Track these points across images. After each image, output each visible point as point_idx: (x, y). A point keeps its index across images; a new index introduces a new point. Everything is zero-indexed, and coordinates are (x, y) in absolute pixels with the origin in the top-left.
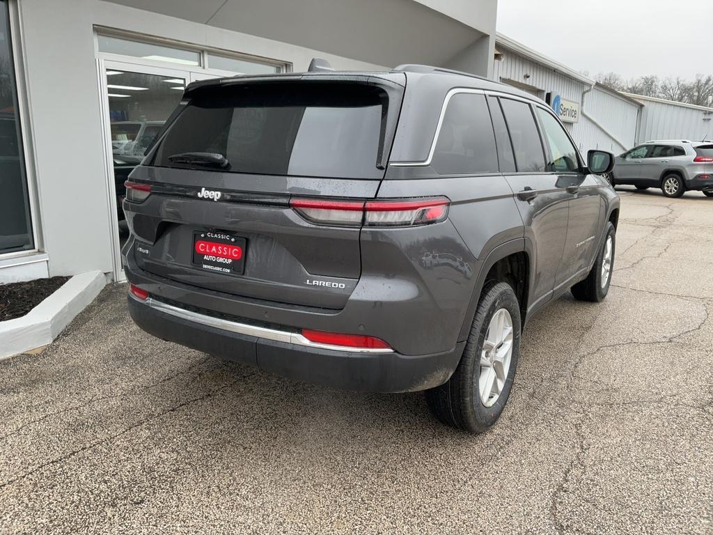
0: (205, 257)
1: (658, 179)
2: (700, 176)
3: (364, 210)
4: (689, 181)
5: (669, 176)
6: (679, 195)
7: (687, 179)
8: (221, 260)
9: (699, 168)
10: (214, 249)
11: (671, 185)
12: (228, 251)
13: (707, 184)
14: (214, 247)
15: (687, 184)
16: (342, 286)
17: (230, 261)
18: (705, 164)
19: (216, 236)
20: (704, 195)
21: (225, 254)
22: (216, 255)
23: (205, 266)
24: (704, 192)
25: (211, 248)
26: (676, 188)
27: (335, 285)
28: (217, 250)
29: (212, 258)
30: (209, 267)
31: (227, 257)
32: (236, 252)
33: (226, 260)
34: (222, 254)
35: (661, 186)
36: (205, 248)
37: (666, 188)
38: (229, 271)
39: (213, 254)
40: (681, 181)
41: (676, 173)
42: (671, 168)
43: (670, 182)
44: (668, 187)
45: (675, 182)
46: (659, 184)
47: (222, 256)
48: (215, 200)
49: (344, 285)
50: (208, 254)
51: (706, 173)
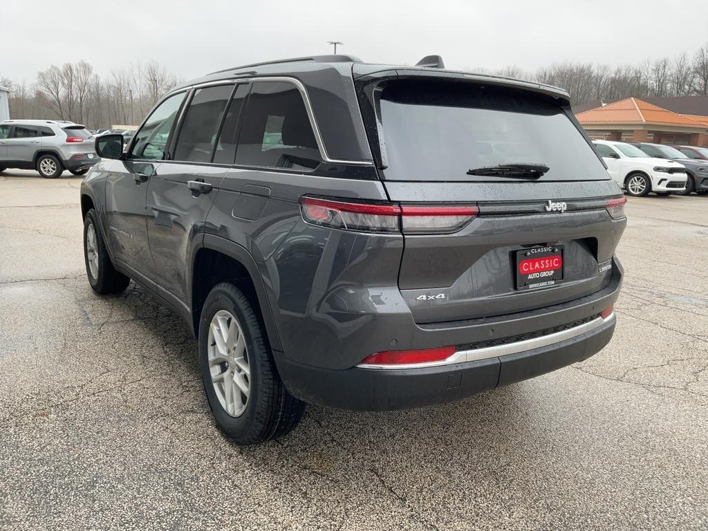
0: (530, 277)
1: (32, 160)
2: (75, 156)
4: (66, 161)
5: (43, 156)
6: (57, 176)
7: (64, 159)
8: (544, 274)
9: (72, 148)
10: (537, 265)
11: (48, 166)
12: (549, 262)
13: (83, 163)
14: (537, 263)
15: (65, 164)
17: (552, 272)
18: (77, 145)
19: (539, 250)
20: (72, 174)
21: (547, 267)
22: (539, 271)
23: (531, 286)
24: (71, 171)
25: (533, 266)
26: (53, 169)
28: (540, 265)
29: (536, 275)
30: (535, 285)
31: (549, 269)
32: (556, 262)
33: (549, 273)
34: (545, 268)
35: (37, 168)
36: (528, 266)
37: (42, 169)
38: (553, 282)
39: (536, 271)
40: (58, 162)
41: (52, 154)
42: (43, 148)
43: (46, 163)
44: (44, 168)
45: (51, 163)
46: (34, 165)
47: (545, 270)
48: (563, 211)
50: (532, 273)
51: (81, 153)
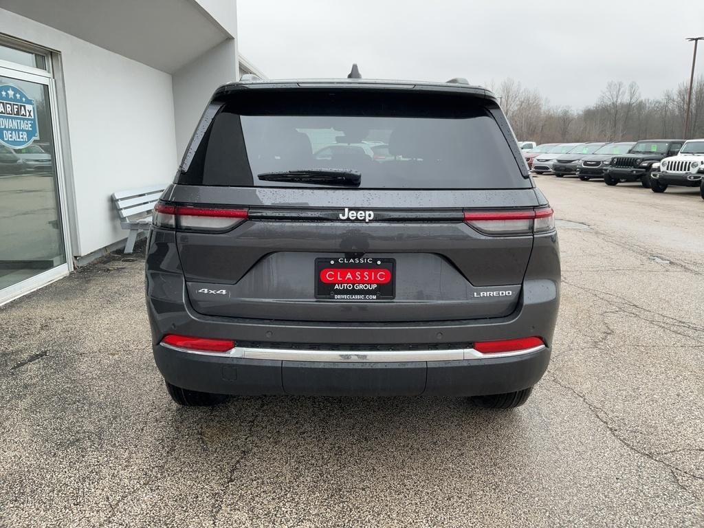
0: (337, 287)
3: (533, 218)
8: (361, 287)
10: (349, 276)
12: (369, 275)
14: (349, 274)
16: (509, 293)
17: (374, 286)
19: (352, 260)
21: (366, 279)
22: (353, 282)
23: (338, 297)
25: (343, 276)
27: (503, 293)
28: (354, 276)
29: (347, 286)
30: (345, 296)
31: (369, 283)
32: (381, 276)
33: (368, 286)
34: (362, 280)
36: (336, 276)
38: (375, 297)
39: (348, 281)
47: (361, 282)
48: (367, 221)
49: (511, 292)
50: (340, 283)
